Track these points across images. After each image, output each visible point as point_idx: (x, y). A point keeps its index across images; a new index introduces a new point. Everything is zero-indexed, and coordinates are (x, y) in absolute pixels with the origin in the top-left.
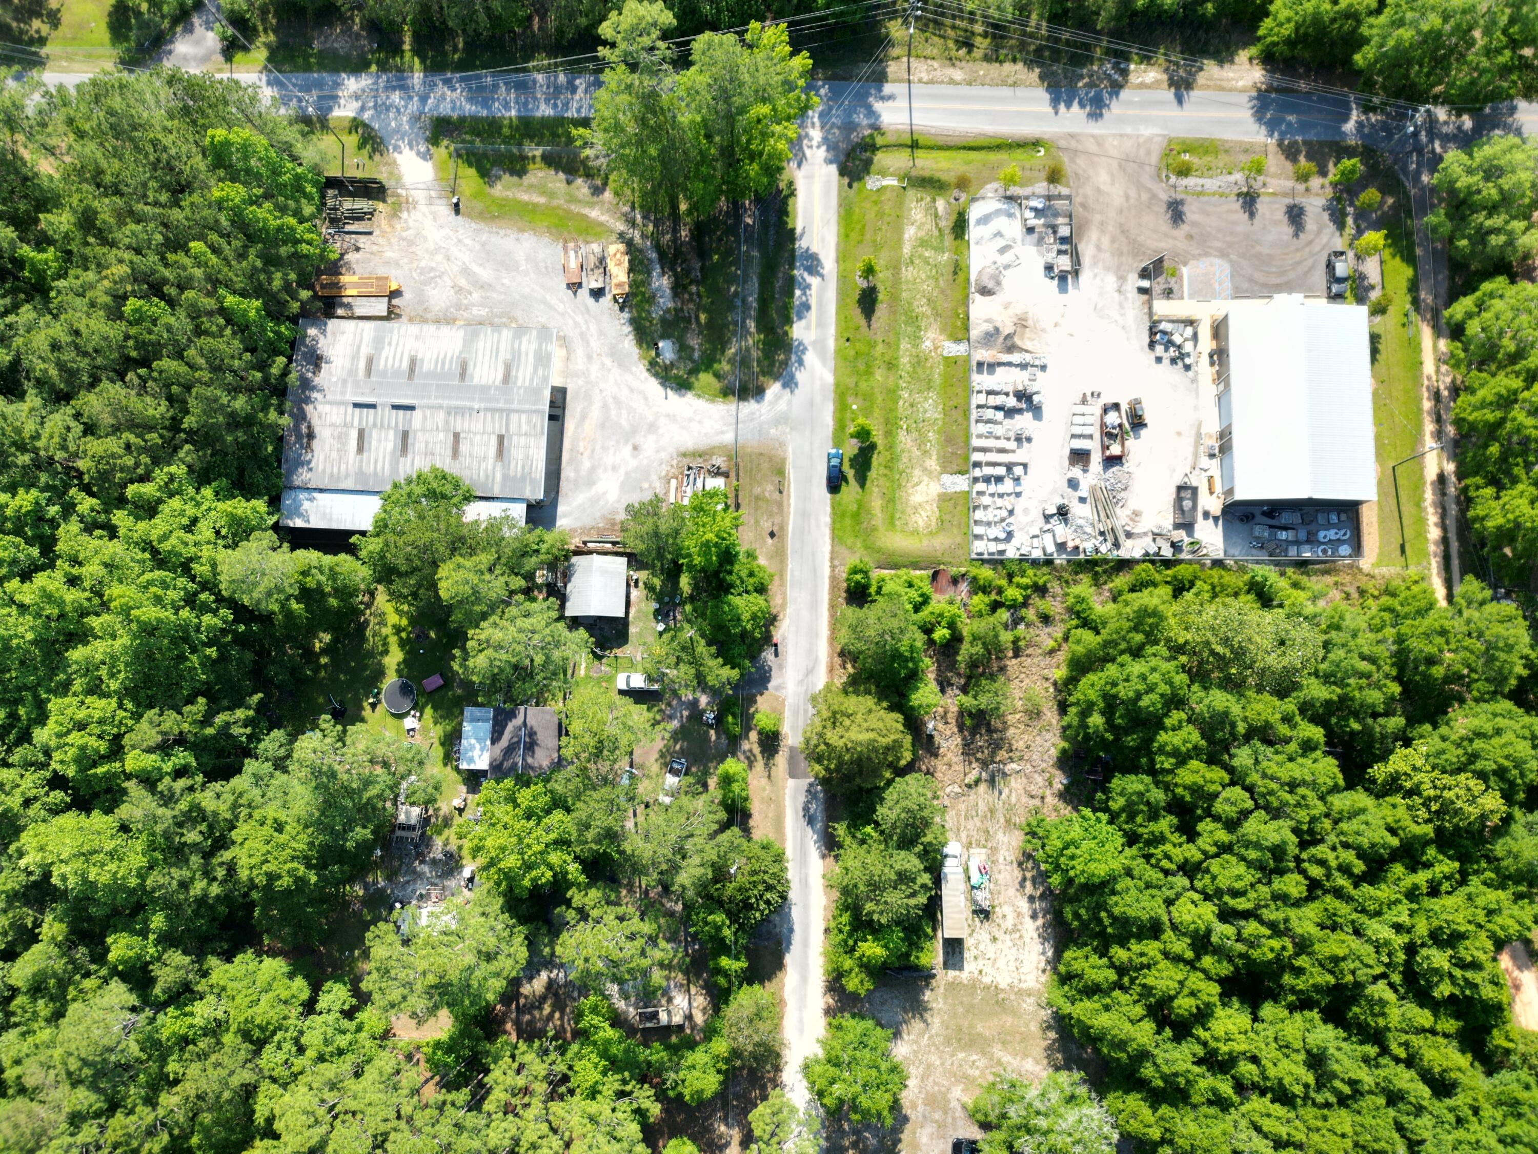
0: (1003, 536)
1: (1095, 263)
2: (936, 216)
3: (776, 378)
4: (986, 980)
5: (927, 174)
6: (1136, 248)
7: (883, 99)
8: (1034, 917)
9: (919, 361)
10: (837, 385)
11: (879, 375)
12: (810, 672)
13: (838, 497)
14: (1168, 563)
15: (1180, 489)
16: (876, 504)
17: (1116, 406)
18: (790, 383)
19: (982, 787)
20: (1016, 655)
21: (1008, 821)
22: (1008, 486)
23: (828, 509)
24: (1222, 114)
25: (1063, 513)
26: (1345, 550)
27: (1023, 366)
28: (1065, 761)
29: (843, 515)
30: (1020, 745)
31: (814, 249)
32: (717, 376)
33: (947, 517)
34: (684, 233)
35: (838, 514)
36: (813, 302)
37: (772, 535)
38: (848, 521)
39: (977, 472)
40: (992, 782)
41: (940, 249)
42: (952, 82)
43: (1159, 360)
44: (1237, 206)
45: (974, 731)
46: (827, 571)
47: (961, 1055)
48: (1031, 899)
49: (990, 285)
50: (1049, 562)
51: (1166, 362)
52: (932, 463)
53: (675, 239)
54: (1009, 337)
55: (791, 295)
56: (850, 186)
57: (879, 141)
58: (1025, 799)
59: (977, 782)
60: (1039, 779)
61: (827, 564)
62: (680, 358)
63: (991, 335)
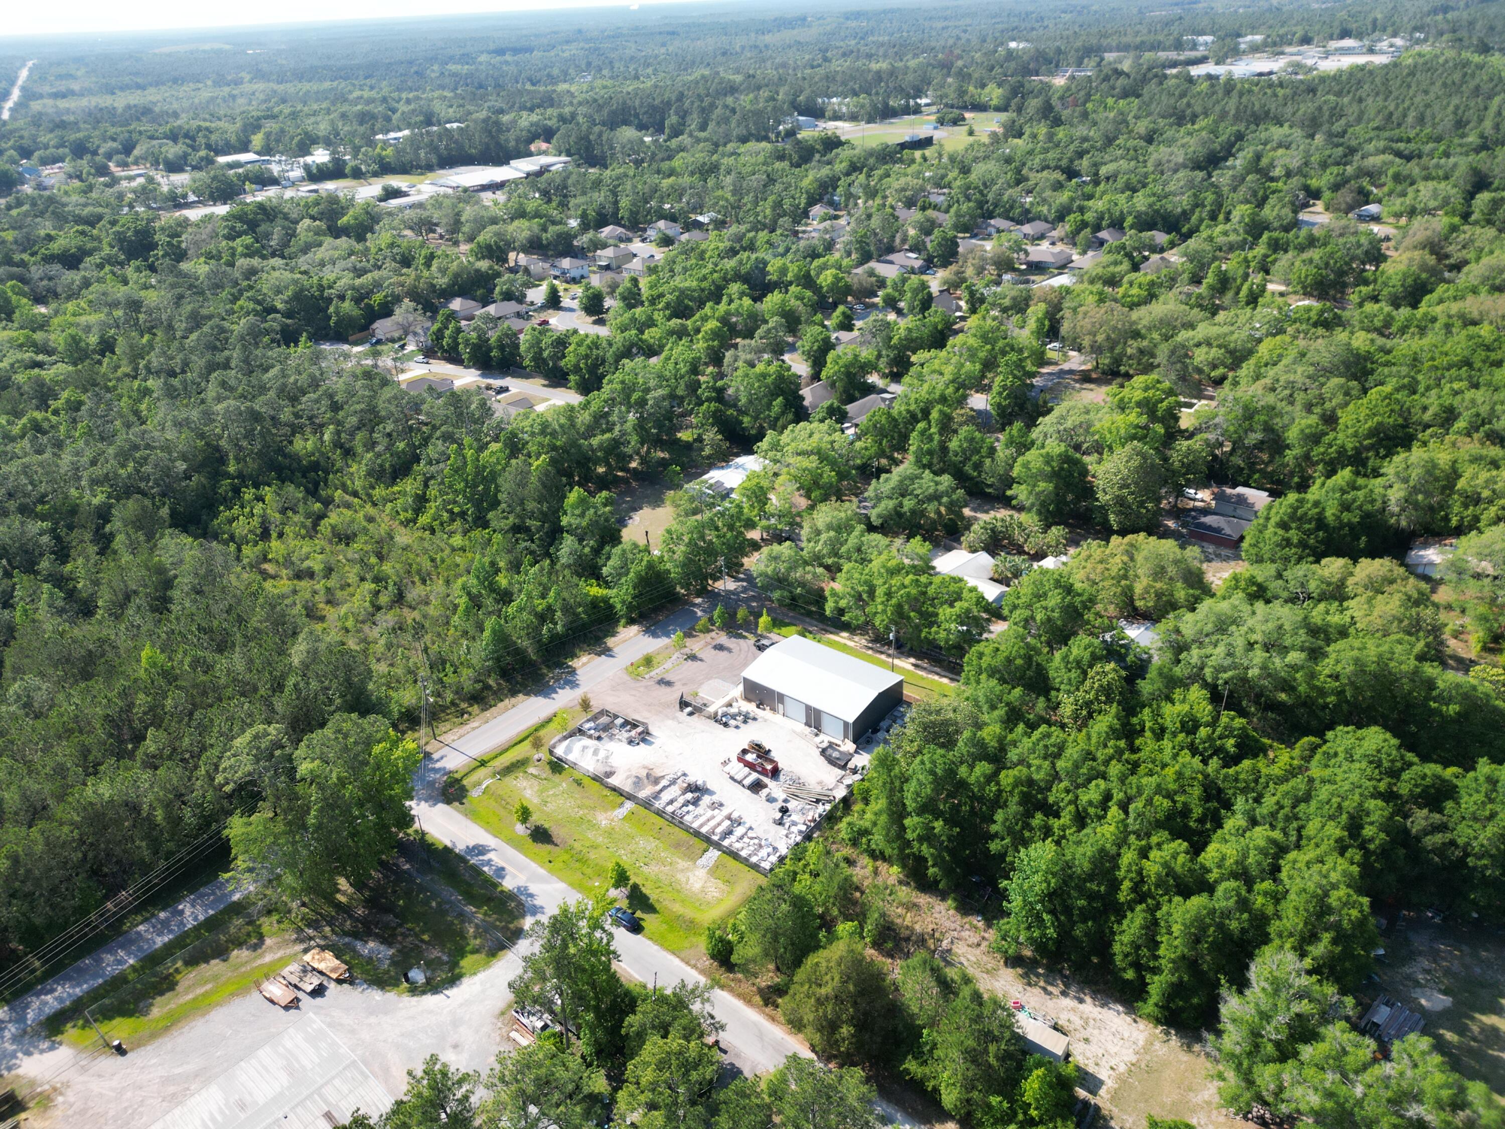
0: (770, 850)
1: (653, 722)
2: (535, 776)
4: (1122, 1068)
5: (507, 764)
6: (664, 705)
7: (438, 761)
9: (609, 833)
11: (593, 855)
12: (762, 1036)
13: (646, 931)
15: (822, 754)
16: (677, 908)
17: (745, 752)
18: (535, 910)
21: (988, 972)
22: (739, 829)
23: (649, 943)
24: (637, 647)
27: (674, 782)
28: (965, 908)
29: (663, 936)
31: (472, 844)
32: (475, 951)
33: (728, 877)
34: (360, 911)
38: (670, 936)
39: (715, 838)
40: (948, 963)
41: (556, 785)
43: (737, 727)
44: (690, 662)
45: (899, 948)
46: (694, 972)
49: (609, 769)
51: (742, 725)
52: (682, 864)
53: (356, 920)
54: (647, 777)
55: (483, 873)
56: (462, 804)
60: (965, 934)
61: (688, 969)
62: (434, 970)
63: (638, 783)
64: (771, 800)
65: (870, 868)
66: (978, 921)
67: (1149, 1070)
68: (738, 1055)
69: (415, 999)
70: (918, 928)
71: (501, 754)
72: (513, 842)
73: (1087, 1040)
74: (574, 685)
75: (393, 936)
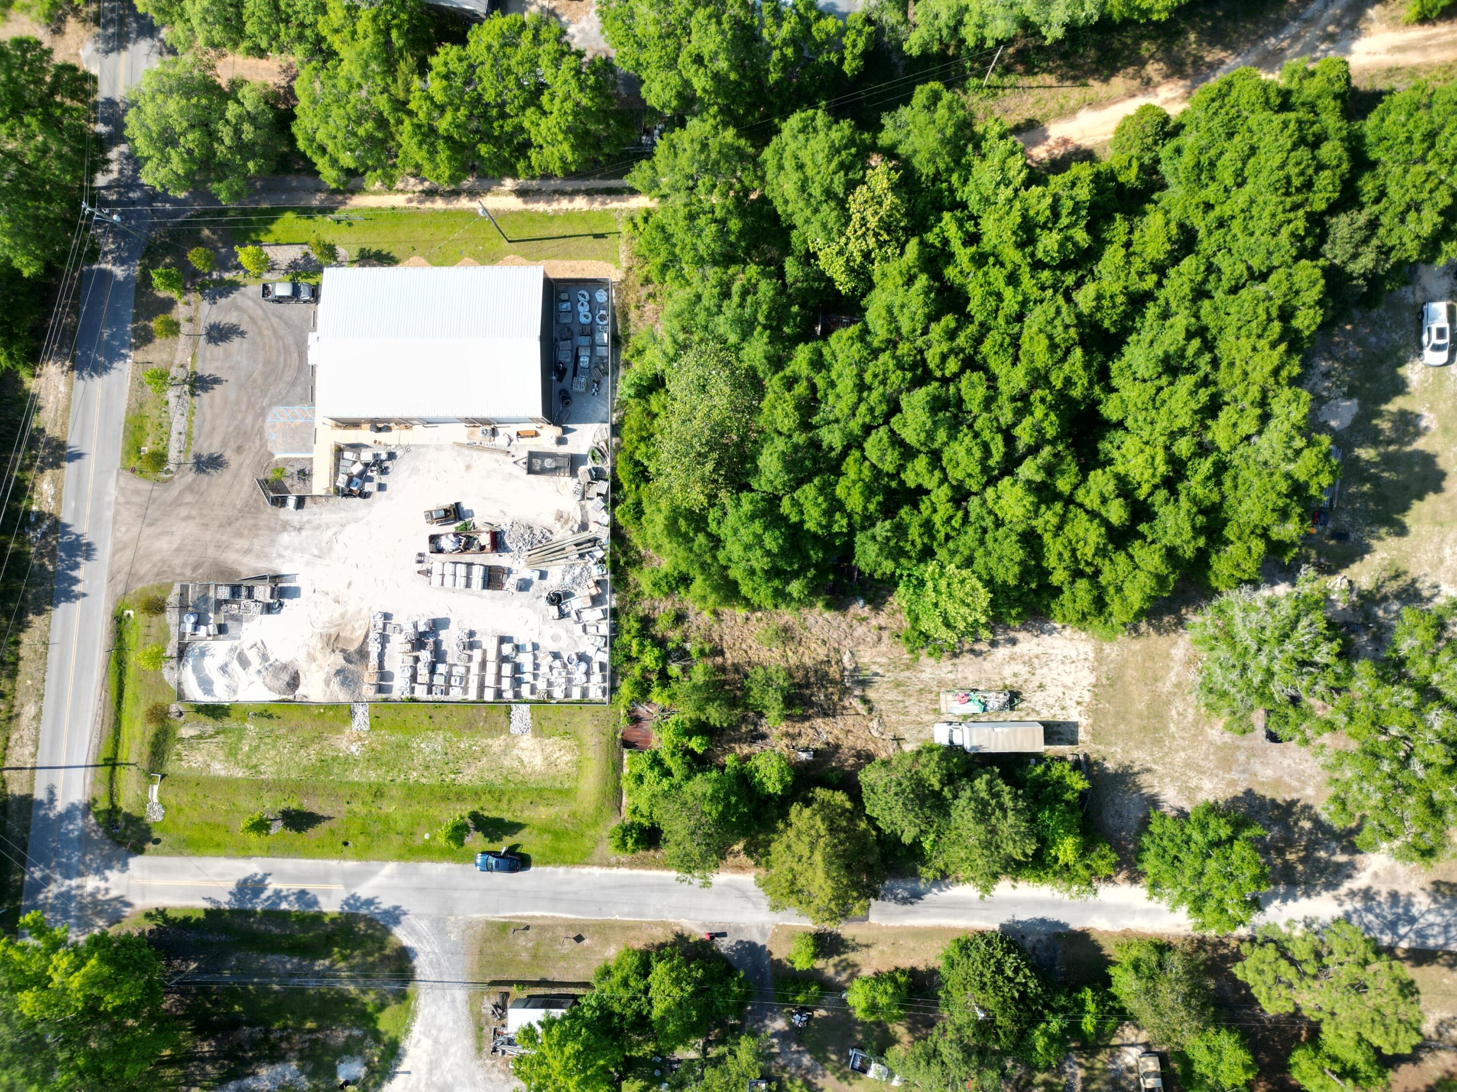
0: (583, 666)
1: (266, 556)
2: (200, 737)
3: (387, 932)
4: (1087, 697)
5: (147, 750)
6: (249, 509)
7: (52, 800)
8: (1013, 642)
9: (374, 759)
10: (400, 857)
11: (390, 808)
12: (743, 895)
13: (534, 857)
14: (616, 486)
15: (531, 471)
16: (542, 813)
17: (434, 539)
18: (394, 916)
19: (871, 694)
20: (721, 653)
21: (908, 667)
22: (526, 659)
23: (549, 869)
24: (96, 410)
25: (557, 599)
26: (601, 296)
27: (384, 639)
28: (839, 603)
29: (556, 851)
30: (821, 653)
31: (232, 886)
32: (381, 1007)
33: (561, 728)
34: (206, 1047)
35: (556, 858)
36: (296, 887)
37: (579, 939)
38: (564, 845)
39: (508, 695)
40: (864, 683)
41: (241, 734)
42: (37, 717)
43: (381, 487)
44: (205, 397)
45: (807, 703)
46: (624, 871)
47: (1173, 728)
48: (994, 644)
49: (286, 677)
50: (614, 613)
51: (384, 479)
52: (497, 744)
53: (213, 1060)
54: (348, 659)
55: (286, 914)
56: (157, 841)
57: (103, 805)
58: (883, 648)
59: (865, 701)
61: (615, 871)
62: (361, 1053)
63: (346, 678)
65: (707, 613)
66: (860, 609)
67: (1113, 682)
68: (738, 929)
70: (808, 662)
73: (1041, 686)
74: (84, 549)
75: (274, 1047)
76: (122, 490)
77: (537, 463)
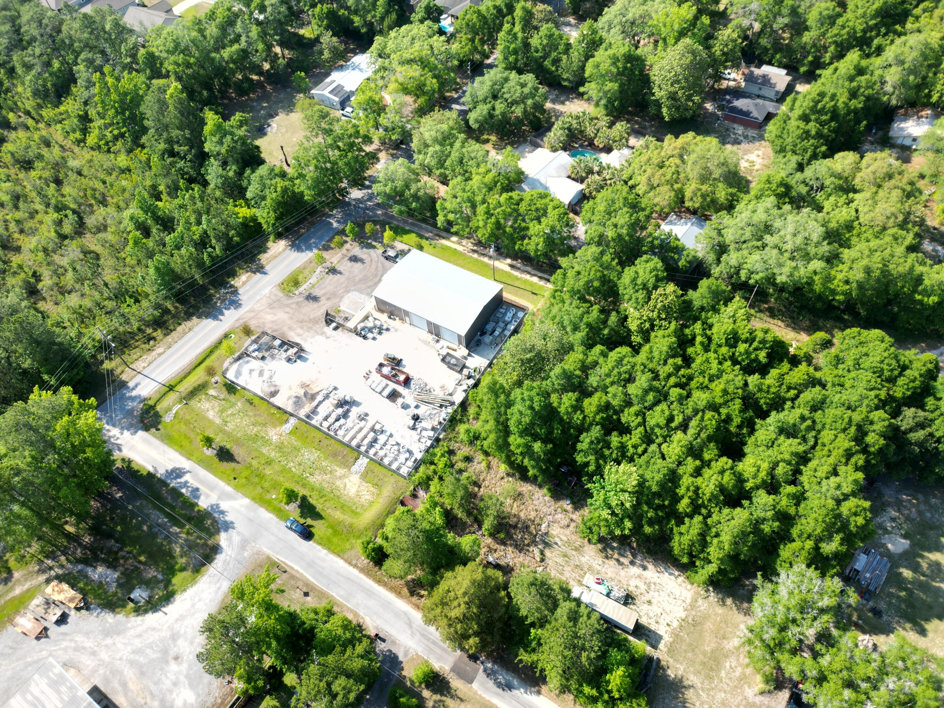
0: (407, 455)
1: (305, 340)
2: (215, 397)
3: (218, 531)
4: (675, 624)
5: (191, 389)
6: (313, 320)
7: (134, 389)
8: (645, 568)
9: (280, 447)
10: (253, 499)
11: (268, 471)
12: (410, 623)
13: (316, 537)
14: (476, 385)
15: (443, 360)
16: (338, 515)
17: (381, 365)
18: (228, 526)
19: (547, 553)
20: (480, 487)
21: (576, 549)
22: (382, 439)
23: (319, 547)
24: (286, 262)
25: (416, 418)
26: (520, 314)
27: (327, 397)
28: (557, 495)
29: (329, 540)
30: (533, 515)
31: (170, 468)
32: (183, 569)
33: (376, 480)
34: (87, 539)
35: (327, 544)
36: (196, 484)
37: (306, 594)
38: (335, 540)
39: (363, 449)
40: (547, 545)
41: (233, 405)
42: (160, 355)
43: (374, 339)
44: (331, 276)
45: (510, 536)
46: (355, 572)
47: (723, 674)
48: (632, 563)
49: (273, 389)
50: (437, 440)
51: (378, 337)
52: (340, 471)
53: (85, 547)
54: (306, 394)
55: (182, 495)
56: (158, 430)
57: (151, 403)
58: (568, 532)
59: (542, 553)
60: (559, 516)
61: (351, 569)
62: (152, 589)
63: (298, 402)
64: (405, 407)
65: (484, 464)
66: (566, 504)
67: (695, 624)
68: (394, 642)
69: (140, 618)
70: (522, 515)
71: (185, 377)
72: (203, 462)
73: (649, 602)
74: (236, 304)
75: (116, 559)
76: (271, 292)
77: (448, 359)
